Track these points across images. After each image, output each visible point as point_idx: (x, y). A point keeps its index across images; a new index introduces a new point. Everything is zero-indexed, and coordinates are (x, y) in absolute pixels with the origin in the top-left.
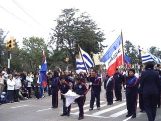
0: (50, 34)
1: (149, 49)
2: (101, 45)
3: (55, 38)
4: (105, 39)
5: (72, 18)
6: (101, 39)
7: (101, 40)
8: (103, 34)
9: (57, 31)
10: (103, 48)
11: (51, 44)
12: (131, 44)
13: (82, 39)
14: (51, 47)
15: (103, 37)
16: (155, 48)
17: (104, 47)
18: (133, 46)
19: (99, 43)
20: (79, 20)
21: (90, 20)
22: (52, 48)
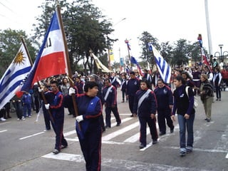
0: (34, 25)
1: (177, 43)
2: (108, 38)
3: (41, 30)
4: (113, 30)
5: (64, 3)
6: (107, 30)
7: (108, 32)
8: (110, 24)
9: (44, 20)
10: (112, 43)
11: (36, 39)
12: (150, 36)
13: (81, 31)
14: (36, 42)
15: (110, 27)
16: (185, 41)
17: (112, 40)
18: (153, 39)
19: (105, 36)
20: (75, 5)
21: (90, 6)
22: (39, 44)
